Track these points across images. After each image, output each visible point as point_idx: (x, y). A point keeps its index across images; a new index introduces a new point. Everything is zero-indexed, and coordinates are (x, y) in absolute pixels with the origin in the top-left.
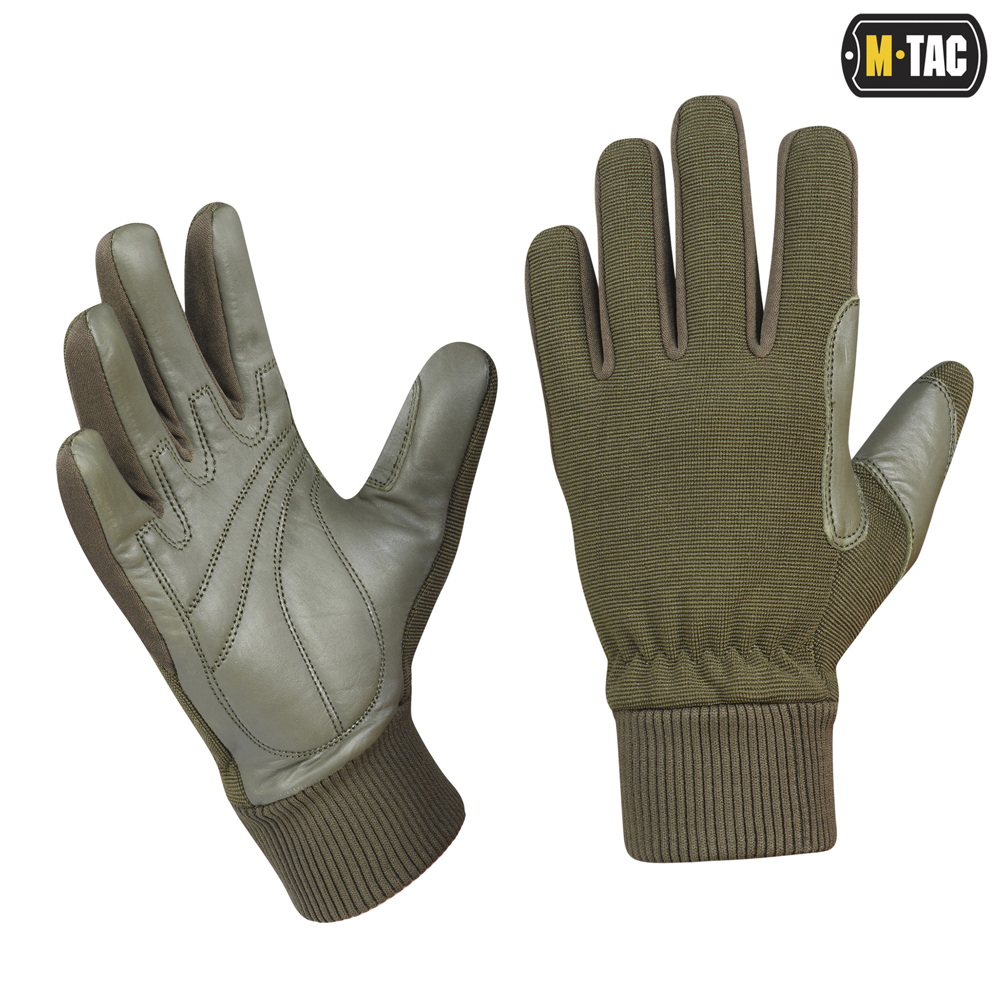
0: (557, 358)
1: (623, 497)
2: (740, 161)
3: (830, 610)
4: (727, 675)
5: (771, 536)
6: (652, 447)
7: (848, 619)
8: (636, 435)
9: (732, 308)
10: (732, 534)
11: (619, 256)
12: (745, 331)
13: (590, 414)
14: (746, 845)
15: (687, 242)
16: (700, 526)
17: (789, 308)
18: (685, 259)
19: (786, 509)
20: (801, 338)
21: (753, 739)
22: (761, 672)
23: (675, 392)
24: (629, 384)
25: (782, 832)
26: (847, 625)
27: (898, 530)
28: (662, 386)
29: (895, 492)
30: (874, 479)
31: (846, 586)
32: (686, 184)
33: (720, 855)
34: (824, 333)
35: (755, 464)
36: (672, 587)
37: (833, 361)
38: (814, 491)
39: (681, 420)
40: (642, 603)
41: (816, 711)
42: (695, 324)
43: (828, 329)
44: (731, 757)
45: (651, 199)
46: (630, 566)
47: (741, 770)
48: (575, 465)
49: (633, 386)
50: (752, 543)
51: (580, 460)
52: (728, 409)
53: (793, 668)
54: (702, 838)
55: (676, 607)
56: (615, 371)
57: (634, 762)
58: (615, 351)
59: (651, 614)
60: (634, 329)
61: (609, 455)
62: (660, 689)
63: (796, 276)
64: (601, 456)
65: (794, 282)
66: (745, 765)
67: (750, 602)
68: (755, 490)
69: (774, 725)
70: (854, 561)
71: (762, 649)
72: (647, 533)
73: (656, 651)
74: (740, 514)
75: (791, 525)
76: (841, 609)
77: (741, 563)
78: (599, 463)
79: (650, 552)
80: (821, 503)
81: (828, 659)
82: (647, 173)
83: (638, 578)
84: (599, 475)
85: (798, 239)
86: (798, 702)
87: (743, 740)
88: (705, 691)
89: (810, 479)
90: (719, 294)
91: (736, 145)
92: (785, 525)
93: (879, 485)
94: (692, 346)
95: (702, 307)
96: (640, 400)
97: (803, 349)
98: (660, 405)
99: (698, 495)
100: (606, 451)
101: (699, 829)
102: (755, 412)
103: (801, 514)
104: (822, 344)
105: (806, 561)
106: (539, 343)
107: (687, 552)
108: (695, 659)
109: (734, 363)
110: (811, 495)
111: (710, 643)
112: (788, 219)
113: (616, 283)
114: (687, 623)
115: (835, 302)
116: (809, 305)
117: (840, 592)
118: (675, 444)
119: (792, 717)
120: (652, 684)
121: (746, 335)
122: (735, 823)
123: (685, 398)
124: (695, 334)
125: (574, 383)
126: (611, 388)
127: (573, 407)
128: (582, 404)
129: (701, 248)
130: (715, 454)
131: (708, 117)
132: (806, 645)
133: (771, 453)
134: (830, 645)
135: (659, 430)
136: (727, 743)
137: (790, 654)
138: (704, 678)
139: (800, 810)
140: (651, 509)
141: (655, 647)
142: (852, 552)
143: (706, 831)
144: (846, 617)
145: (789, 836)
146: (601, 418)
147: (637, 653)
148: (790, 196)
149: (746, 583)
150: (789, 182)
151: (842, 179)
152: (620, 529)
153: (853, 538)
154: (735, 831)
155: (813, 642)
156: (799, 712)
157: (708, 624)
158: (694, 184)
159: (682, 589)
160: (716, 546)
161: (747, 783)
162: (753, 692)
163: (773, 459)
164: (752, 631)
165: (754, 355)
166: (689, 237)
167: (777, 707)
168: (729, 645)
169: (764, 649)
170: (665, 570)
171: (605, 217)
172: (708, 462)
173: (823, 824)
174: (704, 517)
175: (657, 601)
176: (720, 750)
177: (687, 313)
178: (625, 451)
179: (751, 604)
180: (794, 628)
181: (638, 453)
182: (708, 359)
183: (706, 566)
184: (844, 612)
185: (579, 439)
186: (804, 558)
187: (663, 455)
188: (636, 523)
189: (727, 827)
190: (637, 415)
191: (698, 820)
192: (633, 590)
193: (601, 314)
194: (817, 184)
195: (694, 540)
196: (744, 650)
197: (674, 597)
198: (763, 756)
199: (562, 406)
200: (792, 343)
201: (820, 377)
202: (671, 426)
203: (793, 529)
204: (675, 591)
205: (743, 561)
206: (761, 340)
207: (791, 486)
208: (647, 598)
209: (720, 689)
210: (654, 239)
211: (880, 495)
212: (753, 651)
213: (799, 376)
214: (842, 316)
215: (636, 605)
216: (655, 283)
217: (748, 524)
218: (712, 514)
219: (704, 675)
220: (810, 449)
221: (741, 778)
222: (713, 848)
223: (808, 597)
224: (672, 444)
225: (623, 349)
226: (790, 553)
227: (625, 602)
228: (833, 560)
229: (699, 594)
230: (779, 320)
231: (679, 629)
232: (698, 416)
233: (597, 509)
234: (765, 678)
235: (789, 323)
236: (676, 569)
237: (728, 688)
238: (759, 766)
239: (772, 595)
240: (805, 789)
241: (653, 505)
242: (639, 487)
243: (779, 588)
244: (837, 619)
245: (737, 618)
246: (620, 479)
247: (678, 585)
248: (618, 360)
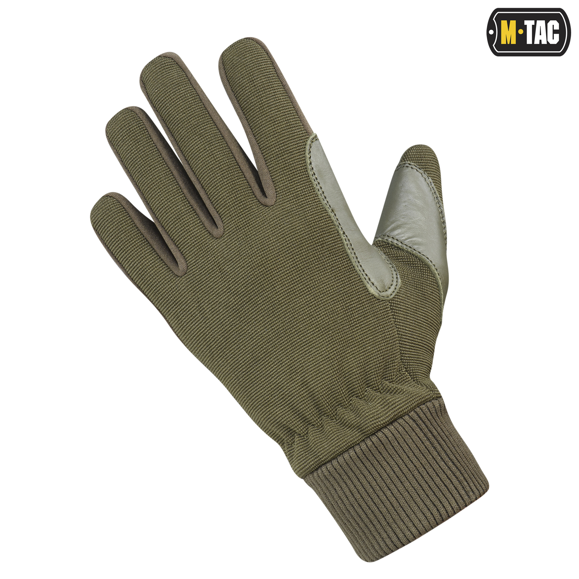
0: (148, 280)
1: (235, 341)
2: (194, 89)
3: (402, 341)
4: (359, 417)
5: (339, 314)
6: (236, 299)
7: (419, 341)
8: (222, 298)
9: (238, 185)
10: (313, 326)
11: (153, 191)
12: (254, 194)
13: (187, 301)
14: (433, 516)
15: (188, 158)
16: (291, 332)
17: (273, 165)
18: (193, 169)
19: (339, 292)
20: (291, 180)
21: (398, 448)
22: (379, 403)
23: (231, 257)
24: (201, 268)
25: (451, 496)
26: (420, 345)
27: (423, 269)
28: (221, 258)
29: (410, 247)
30: (392, 245)
31: (404, 321)
32: (169, 122)
33: (421, 532)
34: (304, 169)
35: (304, 274)
36: (295, 380)
37: (319, 183)
38: (351, 271)
39: (244, 272)
40: (281, 401)
41: (428, 408)
42: (220, 208)
43: (305, 165)
44: (391, 467)
45: (154, 143)
46: (262, 382)
47: (402, 471)
48: (196, 338)
49: (204, 268)
50: (329, 325)
51: (197, 333)
52: (268, 249)
53: (398, 389)
54: (403, 527)
55: (304, 391)
56: (188, 265)
57: (333, 504)
58: (182, 253)
59: (291, 405)
60: (186, 232)
61: (212, 320)
62: (322, 449)
63: (267, 143)
64: (208, 323)
65: (268, 147)
66: (403, 467)
67: (348, 363)
68: (313, 291)
69: (407, 432)
70: (401, 302)
71: (372, 388)
72: (261, 355)
73: (306, 427)
74: (312, 310)
75: (348, 300)
76: (410, 337)
77: (329, 341)
78: (209, 328)
79: (270, 366)
80: (359, 276)
81: (419, 373)
82: (142, 128)
83: (270, 386)
84: (213, 335)
85: (257, 119)
86: (413, 409)
87: (391, 451)
88: (350, 435)
89: (344, 265)
90: (225, 181)
91: (187, 80)
92: (344, 302)
93: (397, 248)
94: (225, 222)
95: (219, 194)
96: (213, 274)
97: (296, 186)
98: (226, 270)
99: (279, 313)
100: (209, 318)
101: (398, 523)
102: (286, 241)
103: (350, 290)
104: (306, 177)
105: (370, 318)
106: (132, 277)
107: (292, 353)
108: (334, 418)
109: (257, 218)
110: (350, 274)
111: (337, 402)
112: (244, 109)
113: (160, 210)
114: (316, 398)
115: (300, 146)
116: (285, 156)
117: (402, 326)
118: (248, 289)
119: (415, 421)
120: (315, 448)
121: (255, 197)
122: (418, 506)
123: (239, 257)
124: (224, 213)
125: (167, 288)
126: (191, 277)
127: (175, 303)
128: (179, 298)
129: (199, 157)
130: (275, 282)
131: (160, 72)
132: (399, 371)
133: (310, 262)
134: (415, 363)
135: (234, 286)
136: (383, 459)
137: (392, 381)
138: (346, 427)
139: (455, 476)
140: (255, 339)
141: (304, 424)
142: (397, 297)
143: (403, 521)
144: (416, 340)
145: (457, 496)
146: (195, 300)
147: (295, 435)
148: (238, 94)
149: (338, 352)
150: (233, 86)
151: (265, 66)
152: (243, 362)
153: (393, 288)
154: (422, 512)
155: (404, 367)
156: (418, 415)
157: (329, 391)
158: (173, 119)
159: (301, 378)
160: (308, 339)
161: (410, 477)
162: (381, 419)
163: (314, 265)
164: (359, 379)
165: (267, 206)
166: (188, 154)
167: (403, 420)
168: (350, 397)
169: (374, 387)
170: (285, 372)
171: (131, 170)
172: (274, 289)
173: (474, 476)
174: (290, 325)
175: (290, 394)
176: (381, 466)
177: (212, 203)
178: (220, 311)
179: (350, 363)
180: (385, 363)
181: (229, 308)
182: (240, 225)
183: (308, 355)
184: (413, 338)
185: (188, 321)
186: (367, 316)
187: (245, 301)
188: (251, 353)
189: (415, 512)
190: (216, 285)
191: (394, 518)
192: (271, 396)
193: (161, 233)
194: (250, 77)
195: (292, 343)
196: (361, 395)
197: (299, 386)
198: (411, 454)
199: (168, 306)
200: (287, 186)
201: (316, 198)
202: (240, 280)
203: (351, 302)
204: (298, 382)
205: (329, 339)
206: (266, 194)
207: (334, 275)
208: (283, 396)
209: (359, 428)
210: (169, 168)
211: (400, 253)
212: (367, 393)
213: (302, 204)
214: (310, 152)
215: (278, 405)
216: (184, 196)
217: (320, 314)
218: (294, 320)
219: (344, 425)
220: (333, 246)
221: (405, 476)
222: (413, 530)
223: (383, 340)
224: (246, 290)
225: (186, 249)
226: (357, 318)
227: (271, 406)
228: (387, 308)
229: (313, 375)
230: (271, 176)
231: (313, 404)
232: (253, 264)
233: (223, 358)
234: (384, 406)
235: (279, 174)
236: (291, 367)
237: (364, 424)
238: (412, 462)
239: (359, 351)
240: (449, 461)
241: (255, 335)
242: (241, 329)
243: (362, 343)
244: (411, 344)
245: (346, 377)
246: (227, 331)
247: (298, 376)
248: (186, 257)
